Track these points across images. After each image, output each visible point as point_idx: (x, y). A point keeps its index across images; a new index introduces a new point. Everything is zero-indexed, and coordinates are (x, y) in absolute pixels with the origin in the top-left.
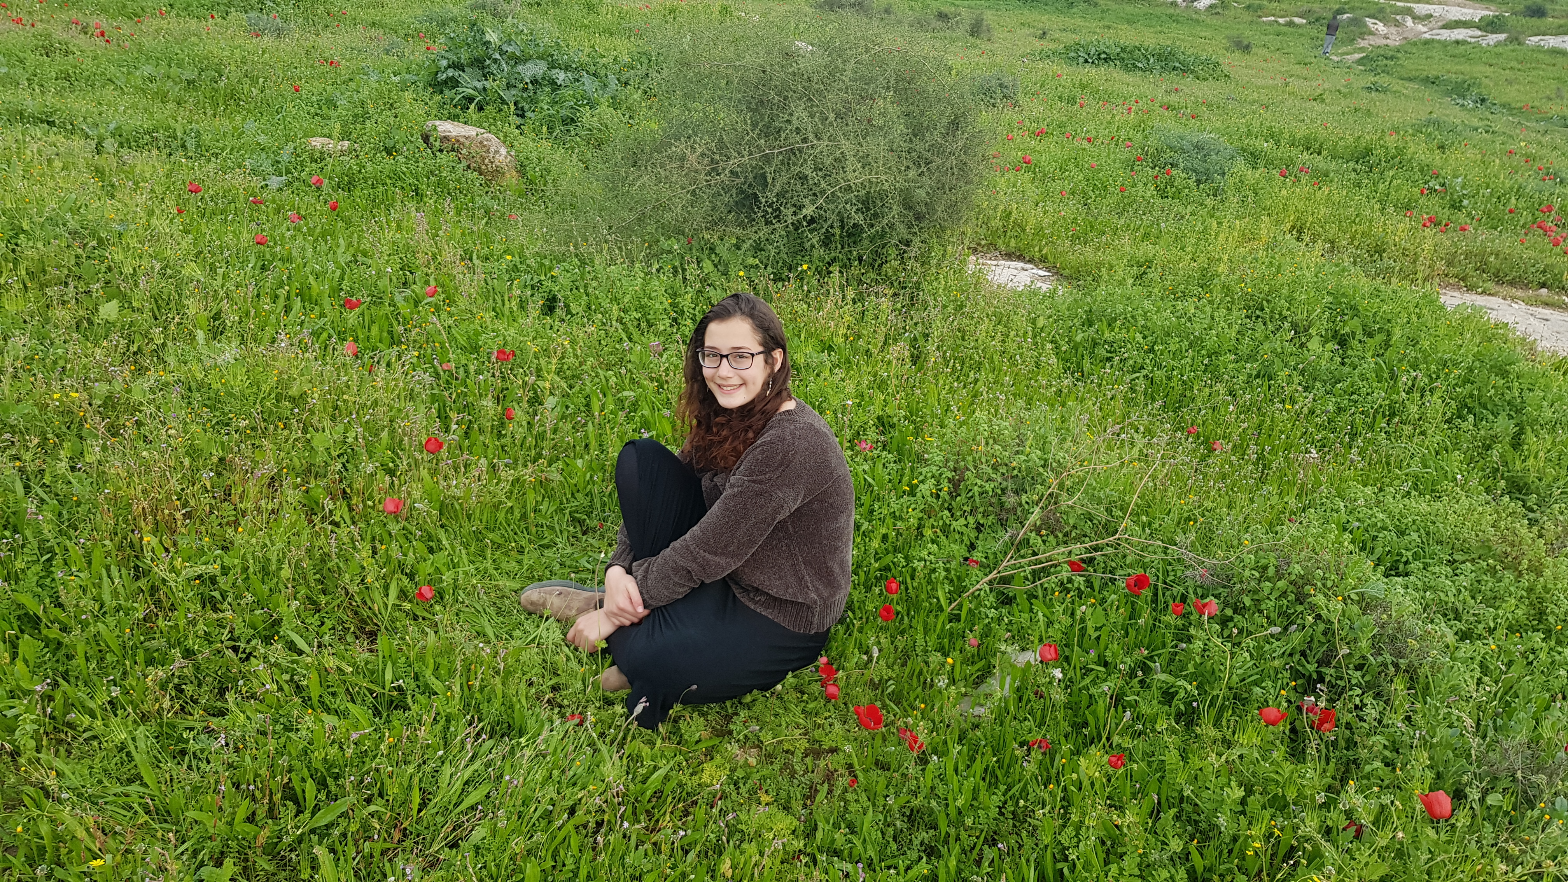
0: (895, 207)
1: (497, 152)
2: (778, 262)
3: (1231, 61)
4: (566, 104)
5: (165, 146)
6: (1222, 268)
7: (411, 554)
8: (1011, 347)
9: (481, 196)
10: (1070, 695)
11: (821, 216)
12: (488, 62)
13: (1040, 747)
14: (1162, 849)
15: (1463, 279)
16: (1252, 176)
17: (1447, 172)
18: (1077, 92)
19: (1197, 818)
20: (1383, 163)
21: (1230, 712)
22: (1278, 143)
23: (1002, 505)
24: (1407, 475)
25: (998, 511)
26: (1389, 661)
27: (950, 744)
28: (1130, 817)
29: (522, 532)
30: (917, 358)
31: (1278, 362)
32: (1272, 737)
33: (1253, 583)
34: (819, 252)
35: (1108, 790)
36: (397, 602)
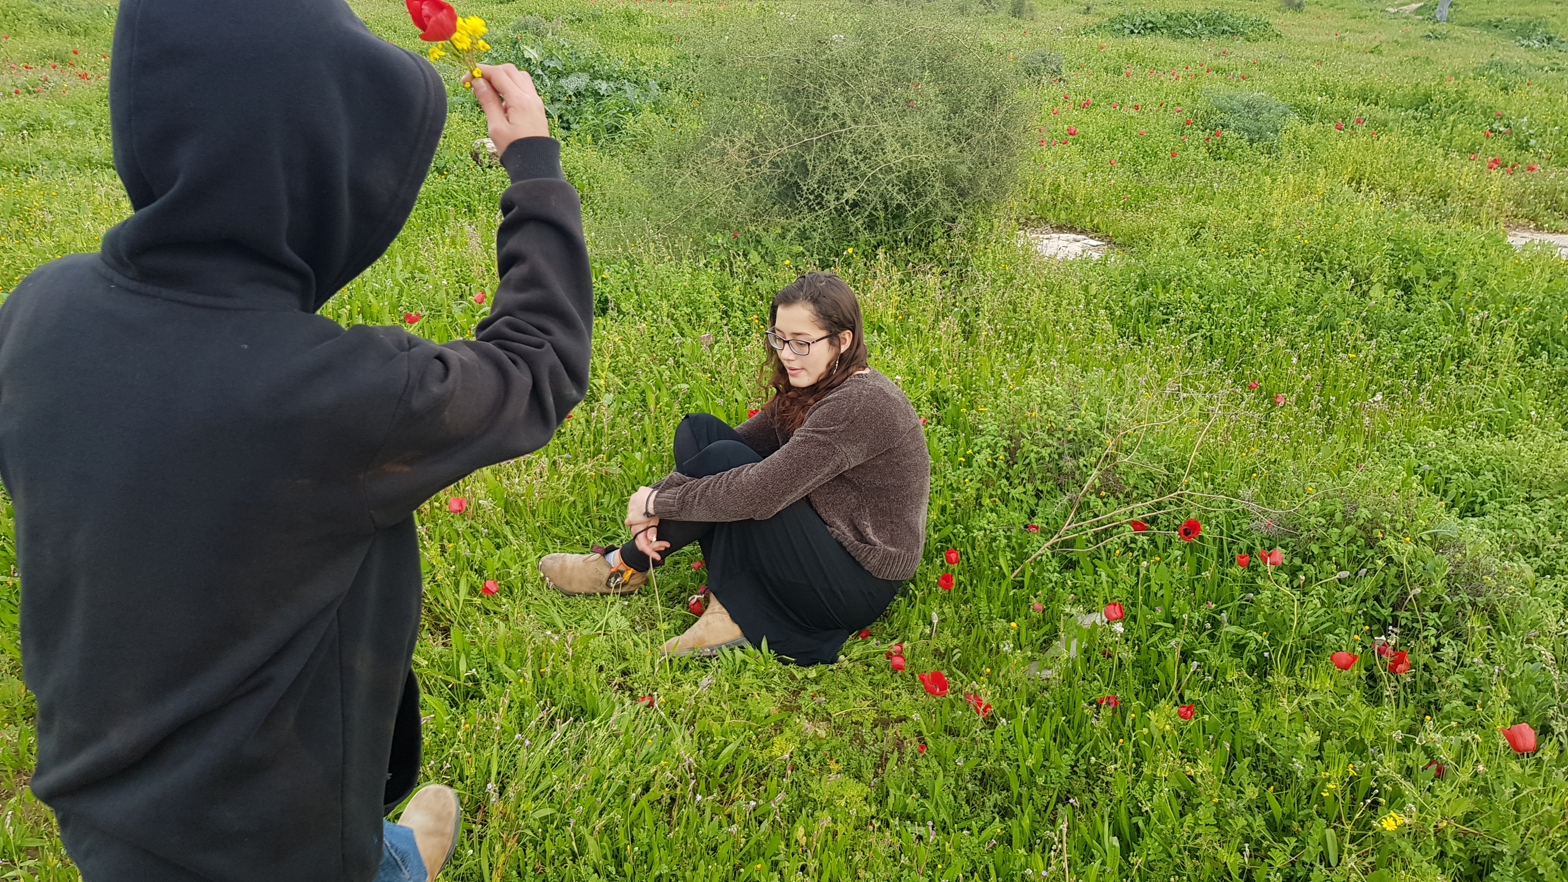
0: (937, 185)
2: (824, 249)
3: (1281, 21)
4: (610, 113)
6: (1277, 222)
7: (478, 550)
8: (1064, 315)
10: (1139, 651)
11: (863, 199)
13: (1108, 704)
14: (1239, 798)
15: (1534, 219)
16: (1306, 131)
17: (1512, 112)
18: (1124, 62)
19: (1274, 766)
20: (1443, 109)
21: (1304, 660)
22: (1332, 96)
23: (1060, 469)
24: (1479, 416)
25: (1056, 476)
26: (1466, 600)
27: (1018, 707)
28: (1203, 767)
29: (587, 525)
30: (969, 333)
31: (1339, 314)
32: (1347, 682)
33: (1320, 531)
34: (864, 235)
35: (1180, 743)
36: (468, 598)
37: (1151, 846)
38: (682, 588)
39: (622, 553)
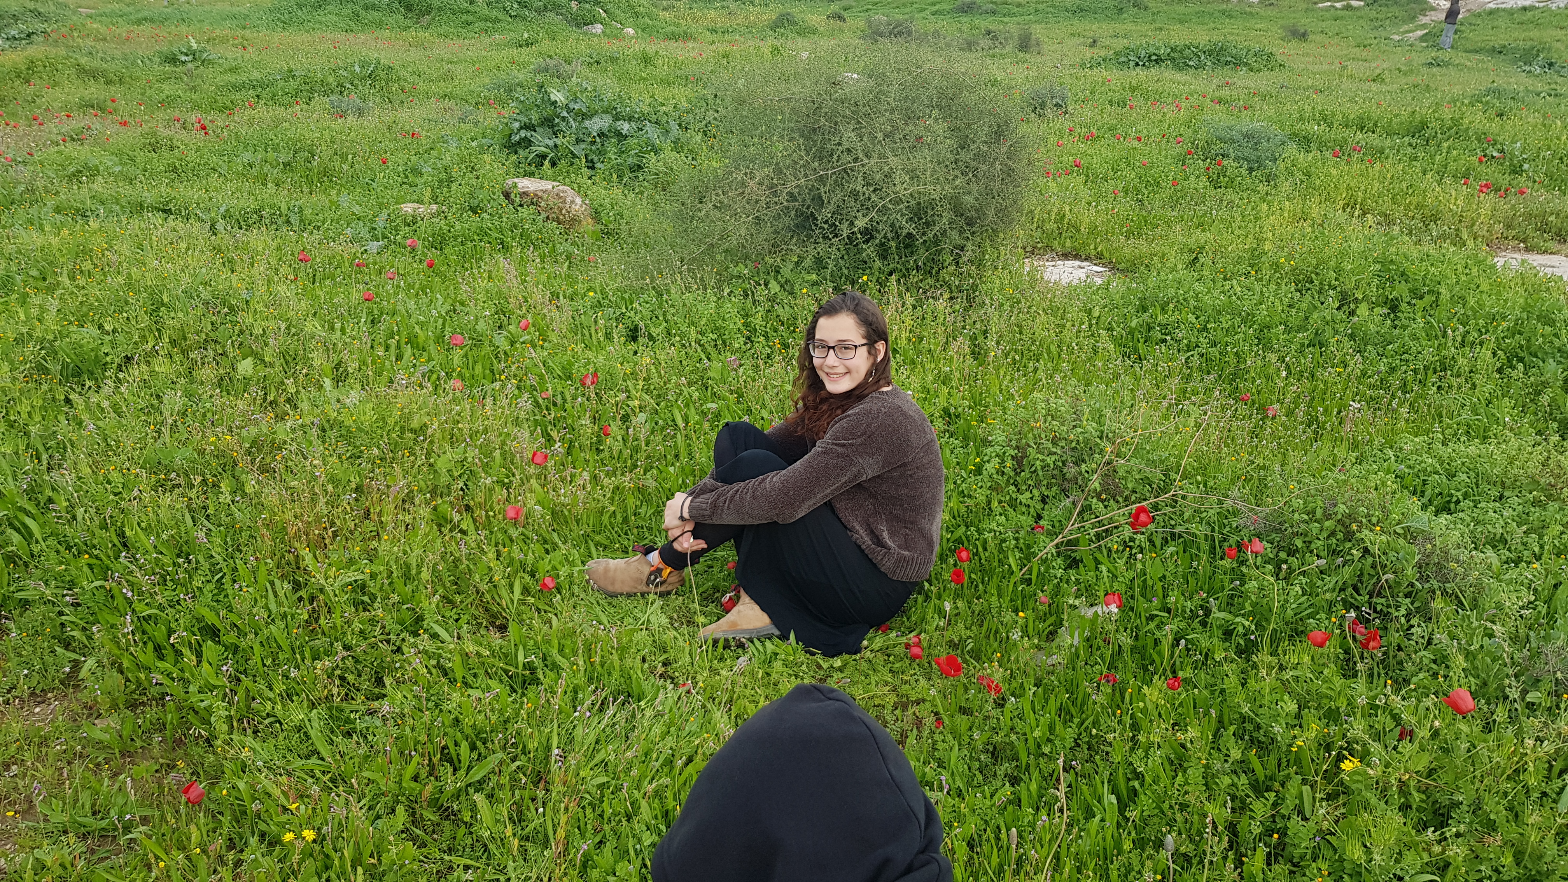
0: (945, 214)
1: (572, 202)
2: (840, 278)
4: (632, 152)
5: (272, 223)
7: (530, 555)
8: (1068, 337)
9: (561, 243)
10: (1137, 636)
11: (875, 228)
12: (557, 121)
14: (1224, 760)
16: (1304, 159)
17: (1506, 138)
18: (1128, 95)
20: (1439, 136)
22: (1330, 125)
23: (1064, 475)
24: (1458, 424)
25: (1060, 481)
26: (1436, 587)
27: (1027, 688)
28: (1192, 732)
29: (626, 534)
30: (977, 353)
31: (1329, 331)
33: (1303, 526)
34: (878, 264)
35: (1172, 714)
36: (522, 597)
37: (1145, 801)
38: (716, 589)
39: (661, 554)
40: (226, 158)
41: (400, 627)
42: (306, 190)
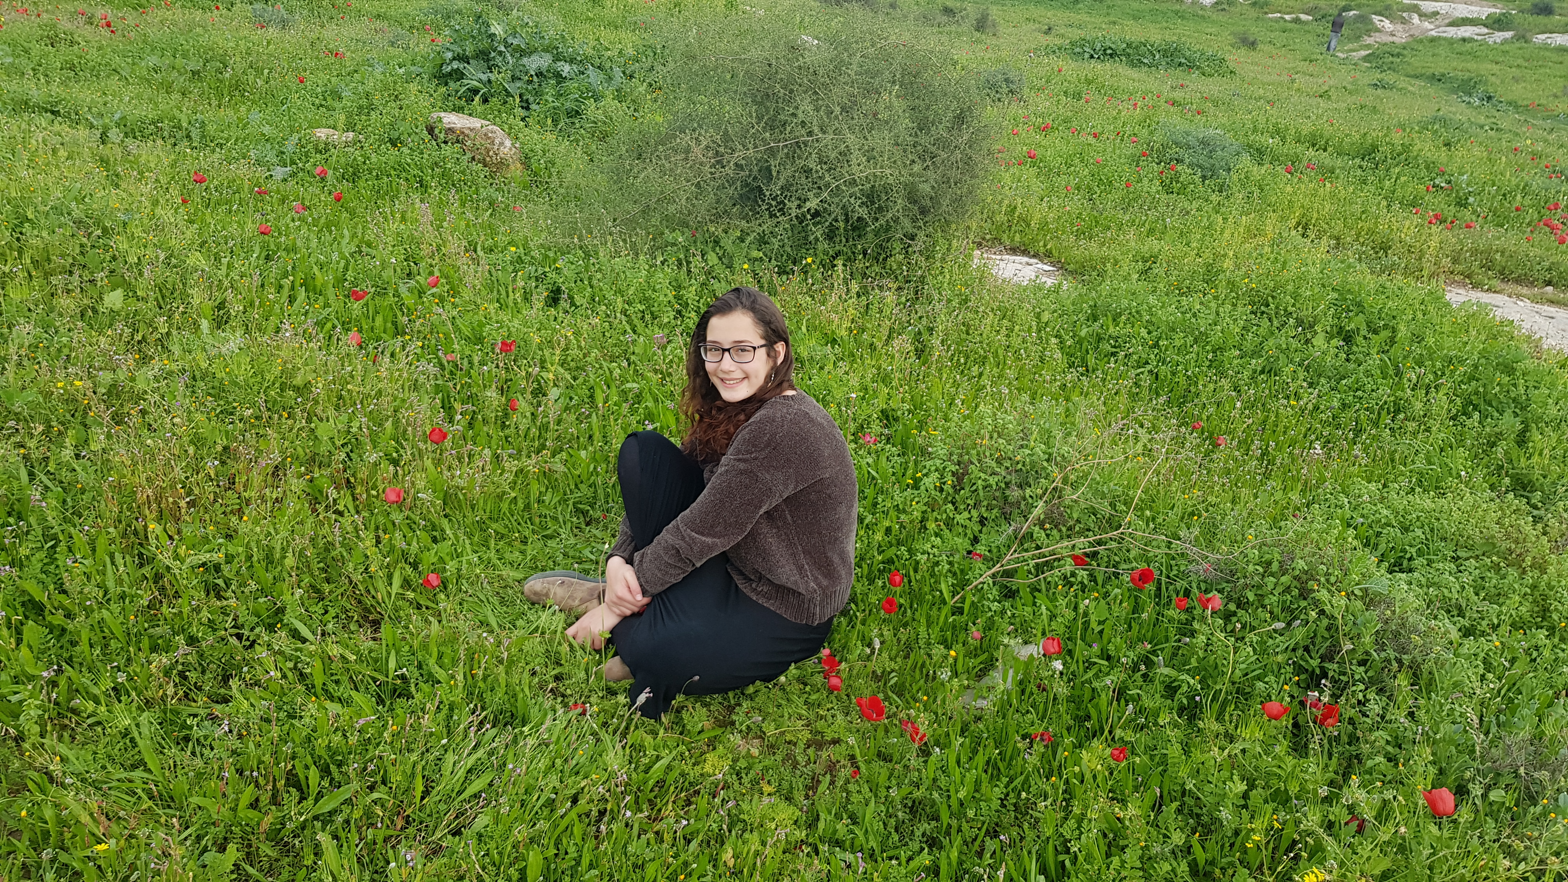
0: (900, 201)
1: (501, 144)
2: (782, 255)
3: (1236, 58)
4: (572, 96)
5: (170, 136)
6: (1228, 264)
7: (414, 543)
8: (1016, 342)
9: (485, 188)
10: (1073, 688)
11: (825, 209)
12: (493, 54)
13: (1042, 740)
14: (1164, 842)
15: (1468, 277)
16: (1257, 172)
17: (1453, 169)
18: (1084, 87)
19: (1199, 811)
20: (1389, 160)
21: (1233, 707)
22: (1283, 140)
23: (1006, 498)
24: (1411, 472)
25: (1001, 504)
26: (1392, 657)
27: (952, 737)
28: (1132, 810)
29: (526, 523)
30: (921, 352)
31: (1283, 359)
32: (1275, 732)
33: (1256, 578)
34: (823, 245)
35: (1110, 783)
36: (401, 591)
40: (130, 60)
41: (256, 620)
42: (215, 103)
